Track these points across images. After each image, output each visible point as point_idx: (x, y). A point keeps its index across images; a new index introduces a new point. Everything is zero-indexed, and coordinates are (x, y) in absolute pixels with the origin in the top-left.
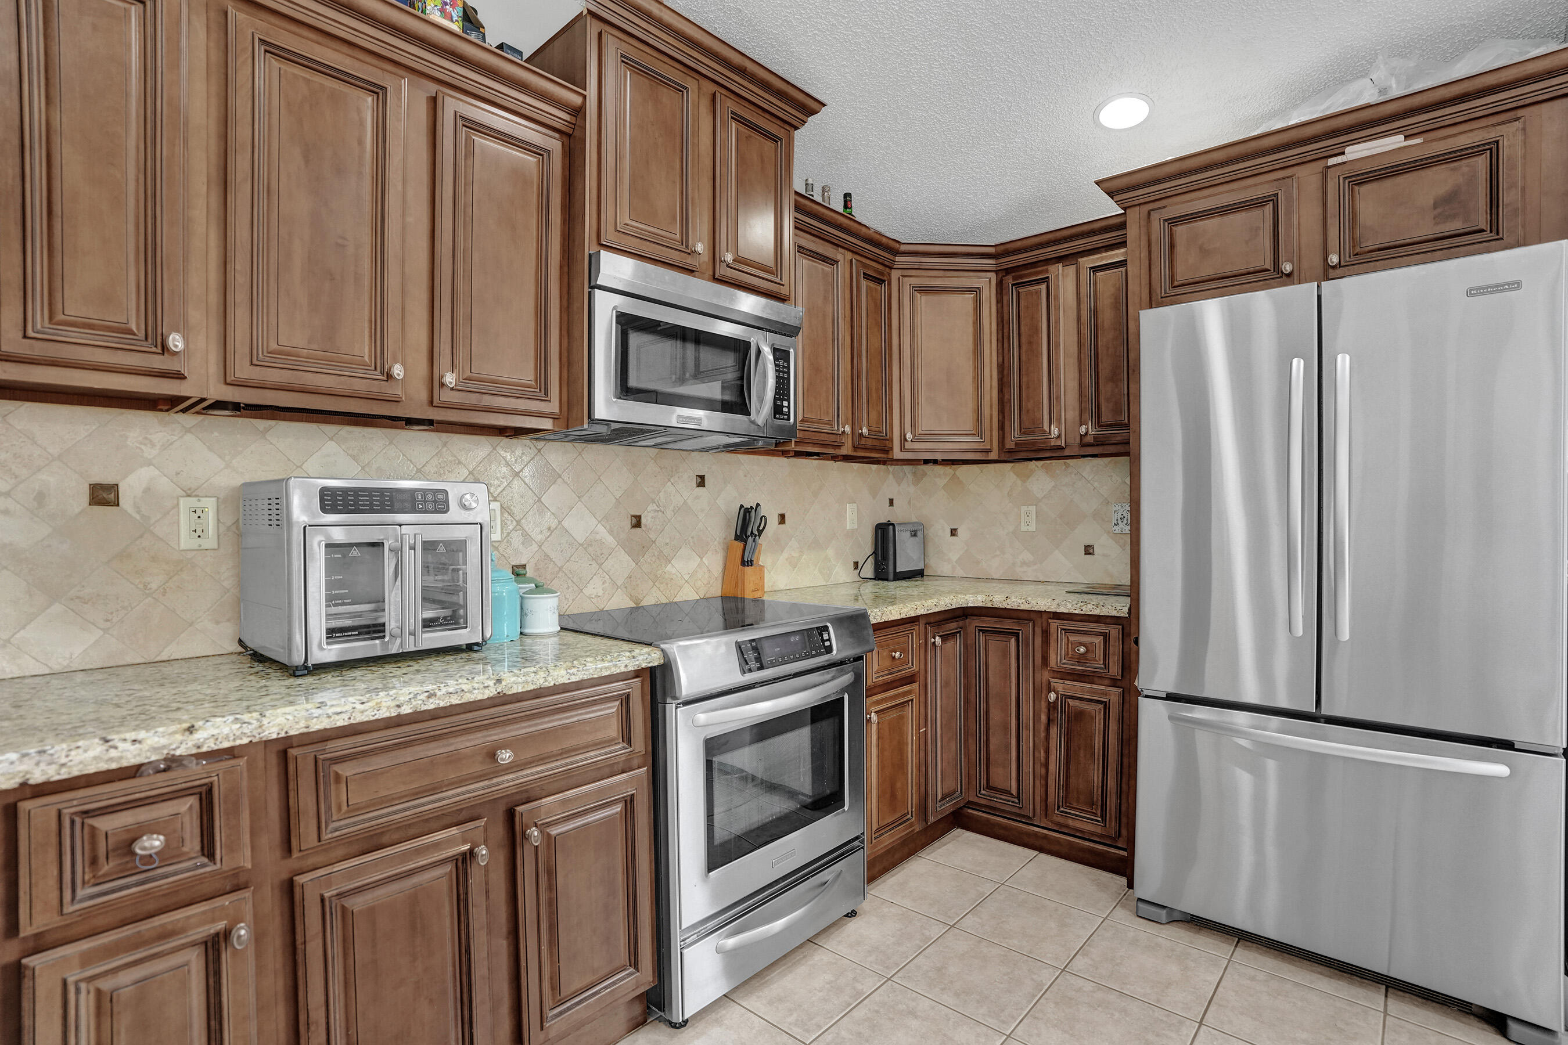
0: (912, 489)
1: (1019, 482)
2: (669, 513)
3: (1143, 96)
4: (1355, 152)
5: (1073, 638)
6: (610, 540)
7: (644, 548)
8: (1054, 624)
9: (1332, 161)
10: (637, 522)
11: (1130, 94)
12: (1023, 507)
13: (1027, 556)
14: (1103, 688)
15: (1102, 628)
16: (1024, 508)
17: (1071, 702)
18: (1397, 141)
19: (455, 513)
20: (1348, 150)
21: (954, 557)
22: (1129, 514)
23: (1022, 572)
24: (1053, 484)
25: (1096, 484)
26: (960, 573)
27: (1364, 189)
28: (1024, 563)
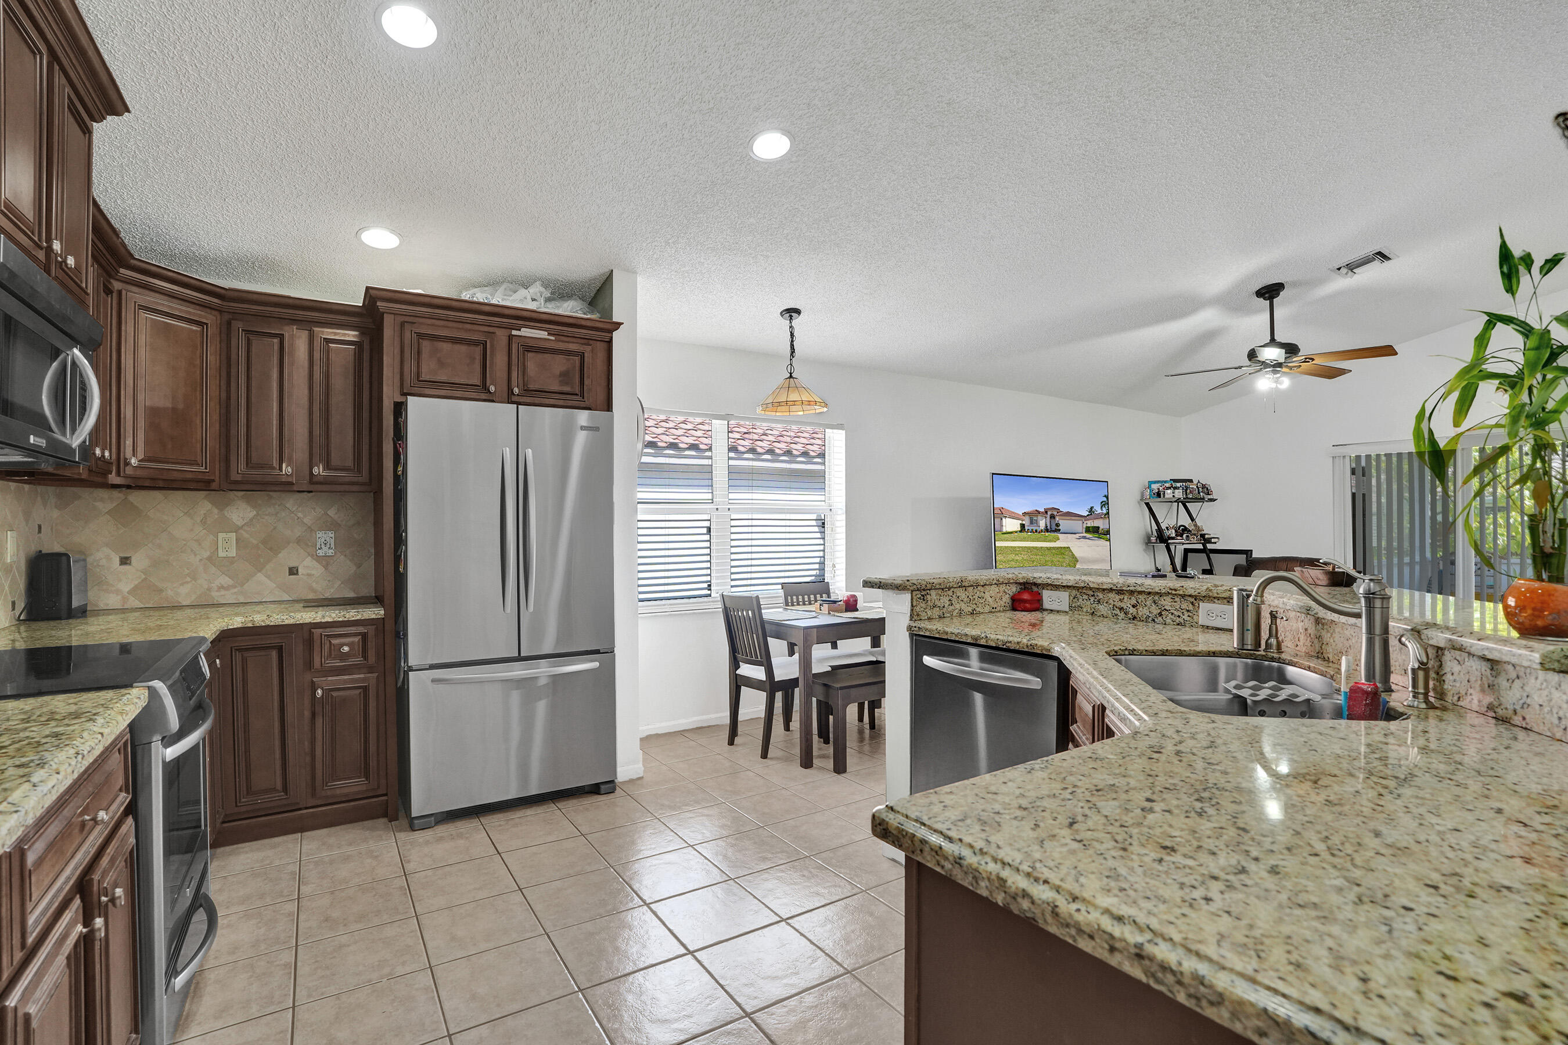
0: (56, 513)
1: (216, 511)
3: (399, 235)
4: (525, 332)
5: (336, 641)
9: (514, 332)
11: (393, 231)
12: (220, 534)
13: (225, 580)
14: (361, 676)
15: (359, 630)
16: (221, 536)
18: (543, 334)
20: (522, 329)
21: (125, 587)
22: (332, 541)
23: (217, 596)
24: (255, 512)
25: (300, 515)
26: (136, 603)
27: (530, 355)
28: (221, 588)
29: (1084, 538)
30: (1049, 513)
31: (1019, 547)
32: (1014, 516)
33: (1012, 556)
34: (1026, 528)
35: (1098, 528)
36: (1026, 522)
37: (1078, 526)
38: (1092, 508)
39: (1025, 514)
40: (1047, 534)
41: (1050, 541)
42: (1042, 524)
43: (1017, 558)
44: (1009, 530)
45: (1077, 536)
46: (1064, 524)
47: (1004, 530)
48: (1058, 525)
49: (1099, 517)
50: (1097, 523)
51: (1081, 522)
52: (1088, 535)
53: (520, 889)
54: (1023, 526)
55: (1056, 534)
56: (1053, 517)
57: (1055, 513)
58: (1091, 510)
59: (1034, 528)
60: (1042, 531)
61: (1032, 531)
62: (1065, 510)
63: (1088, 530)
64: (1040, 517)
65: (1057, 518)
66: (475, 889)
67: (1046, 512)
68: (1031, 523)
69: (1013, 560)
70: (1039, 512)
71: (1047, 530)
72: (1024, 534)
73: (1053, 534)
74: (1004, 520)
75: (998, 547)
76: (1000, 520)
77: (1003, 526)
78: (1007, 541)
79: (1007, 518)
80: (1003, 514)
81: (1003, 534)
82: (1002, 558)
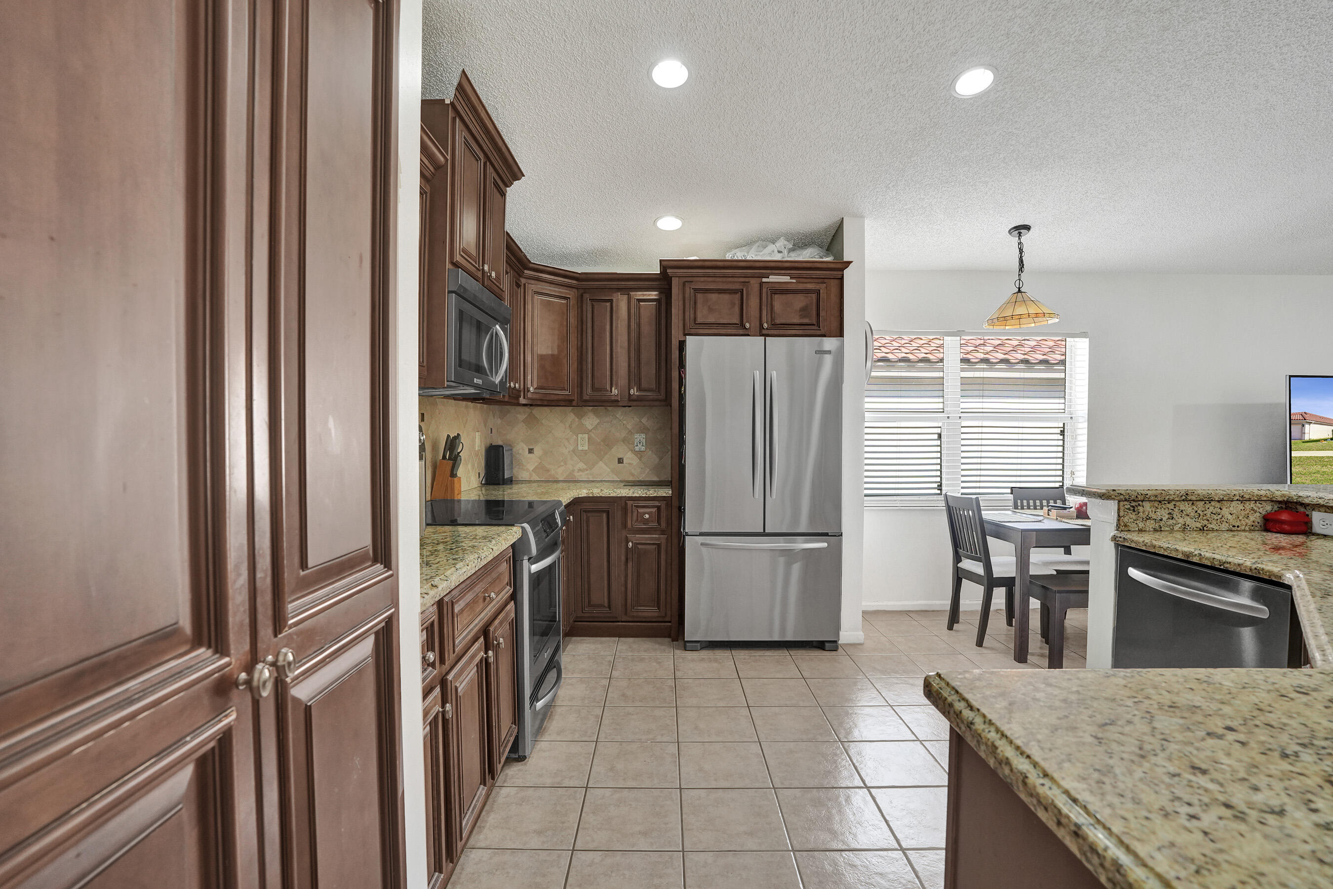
0: (500, 422)
1: (577, 419)
5: (641, 510)
8: (630, 503)
9: (766, 280)
12: (579, 435)
13: (581, 465)
14: (657, 536)
15: (657, 503)
16: (580, 436)
17: (640, 547)
21: (531, 466)
23: (576, 476)
24: (598, 421)
25: (625, 422)
26: (536, 477)
28: (580, 470)
31: (1328, 457)
32: (1322, 422)
33: (1317, 468)
43: (1325, 469)
44: (1314, 437)
47: (1307, 438)
53: (748, 707)
66: (717, 699)
69: (1318, 472)
74: (1307, 426)
75: (1295, 457)
76: (1300, 426)
77: (1305, 433)
78: (1310, 450)
79: (1311, 425)
80: (1305, 419)
81: (1303, 442)
82: (1301, 469)
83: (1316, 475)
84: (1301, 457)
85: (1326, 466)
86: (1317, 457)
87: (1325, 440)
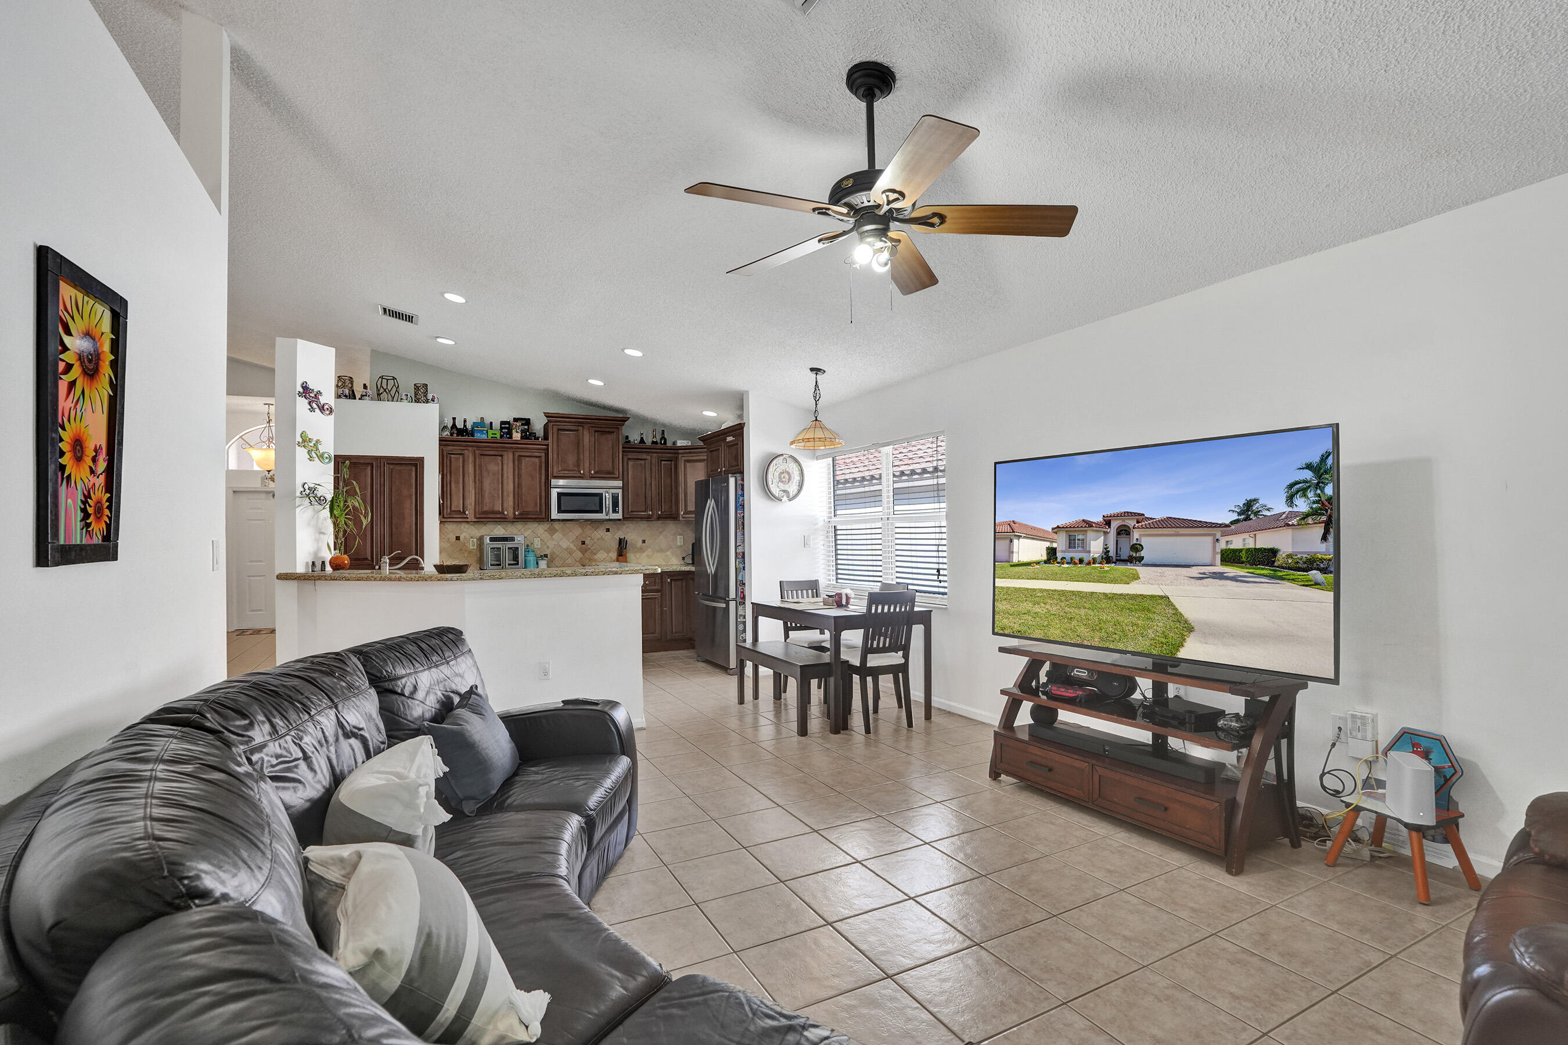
2: (595, 540)
6: (575, 548)
7: (586, 551)
10: (583, 543)
19: (516, 542)
29: (1220, 576)
30: (1115, 524)
31: (1042, 590)
32: (1035, 535)
33: (1027, 606)
34: (1059, 555)
35: (1274, 552)
36: (1060, 544)
37: (1202, 547)
38: (1249, 504)
39: (1057, 529)
40: (1107, 567)
41: (1114, 581)
42: (1096, 546)
43: (1037, 609)
44: (1024, 559)
45: (1194, 571)
46: (1152, 545)
47: (1015, 560)
48: (1136, 548)
49: (1279, 522)
50: (1264, 540)
51: (1209, 540)
52: (1231, 571)
54: (1052, 552)
55: (1129, 567)
56: (1124, 531)
57: (1131, 523)
58: (1248, 510)
59: (1077, 556)
60: (1094, 561)
61: (1072, 561)
62: (1158, 515)
63: (1230, 557)
64: (1090, 534)
65: (1136, 535)
67: (1108, 523)
68: (1072, 544)
69: (1028, 613)
70: (1089, 524)
71: (1107, 559)
72: (1054, 567)
73: (1121, 567)
74: (1015, 541)
75: (1002, 588)
76: (1008, 541)
77: (1013, 552)
78: (1019, 578)
79: (1021, 539)
80: (1013, 532)
81: (1012, 566)
82: (1008, 606)
83: (1026, 617)
84: (1008, 588)
85: (1039, 604)
86: (1028, 589)
87: (1038, 563)
